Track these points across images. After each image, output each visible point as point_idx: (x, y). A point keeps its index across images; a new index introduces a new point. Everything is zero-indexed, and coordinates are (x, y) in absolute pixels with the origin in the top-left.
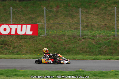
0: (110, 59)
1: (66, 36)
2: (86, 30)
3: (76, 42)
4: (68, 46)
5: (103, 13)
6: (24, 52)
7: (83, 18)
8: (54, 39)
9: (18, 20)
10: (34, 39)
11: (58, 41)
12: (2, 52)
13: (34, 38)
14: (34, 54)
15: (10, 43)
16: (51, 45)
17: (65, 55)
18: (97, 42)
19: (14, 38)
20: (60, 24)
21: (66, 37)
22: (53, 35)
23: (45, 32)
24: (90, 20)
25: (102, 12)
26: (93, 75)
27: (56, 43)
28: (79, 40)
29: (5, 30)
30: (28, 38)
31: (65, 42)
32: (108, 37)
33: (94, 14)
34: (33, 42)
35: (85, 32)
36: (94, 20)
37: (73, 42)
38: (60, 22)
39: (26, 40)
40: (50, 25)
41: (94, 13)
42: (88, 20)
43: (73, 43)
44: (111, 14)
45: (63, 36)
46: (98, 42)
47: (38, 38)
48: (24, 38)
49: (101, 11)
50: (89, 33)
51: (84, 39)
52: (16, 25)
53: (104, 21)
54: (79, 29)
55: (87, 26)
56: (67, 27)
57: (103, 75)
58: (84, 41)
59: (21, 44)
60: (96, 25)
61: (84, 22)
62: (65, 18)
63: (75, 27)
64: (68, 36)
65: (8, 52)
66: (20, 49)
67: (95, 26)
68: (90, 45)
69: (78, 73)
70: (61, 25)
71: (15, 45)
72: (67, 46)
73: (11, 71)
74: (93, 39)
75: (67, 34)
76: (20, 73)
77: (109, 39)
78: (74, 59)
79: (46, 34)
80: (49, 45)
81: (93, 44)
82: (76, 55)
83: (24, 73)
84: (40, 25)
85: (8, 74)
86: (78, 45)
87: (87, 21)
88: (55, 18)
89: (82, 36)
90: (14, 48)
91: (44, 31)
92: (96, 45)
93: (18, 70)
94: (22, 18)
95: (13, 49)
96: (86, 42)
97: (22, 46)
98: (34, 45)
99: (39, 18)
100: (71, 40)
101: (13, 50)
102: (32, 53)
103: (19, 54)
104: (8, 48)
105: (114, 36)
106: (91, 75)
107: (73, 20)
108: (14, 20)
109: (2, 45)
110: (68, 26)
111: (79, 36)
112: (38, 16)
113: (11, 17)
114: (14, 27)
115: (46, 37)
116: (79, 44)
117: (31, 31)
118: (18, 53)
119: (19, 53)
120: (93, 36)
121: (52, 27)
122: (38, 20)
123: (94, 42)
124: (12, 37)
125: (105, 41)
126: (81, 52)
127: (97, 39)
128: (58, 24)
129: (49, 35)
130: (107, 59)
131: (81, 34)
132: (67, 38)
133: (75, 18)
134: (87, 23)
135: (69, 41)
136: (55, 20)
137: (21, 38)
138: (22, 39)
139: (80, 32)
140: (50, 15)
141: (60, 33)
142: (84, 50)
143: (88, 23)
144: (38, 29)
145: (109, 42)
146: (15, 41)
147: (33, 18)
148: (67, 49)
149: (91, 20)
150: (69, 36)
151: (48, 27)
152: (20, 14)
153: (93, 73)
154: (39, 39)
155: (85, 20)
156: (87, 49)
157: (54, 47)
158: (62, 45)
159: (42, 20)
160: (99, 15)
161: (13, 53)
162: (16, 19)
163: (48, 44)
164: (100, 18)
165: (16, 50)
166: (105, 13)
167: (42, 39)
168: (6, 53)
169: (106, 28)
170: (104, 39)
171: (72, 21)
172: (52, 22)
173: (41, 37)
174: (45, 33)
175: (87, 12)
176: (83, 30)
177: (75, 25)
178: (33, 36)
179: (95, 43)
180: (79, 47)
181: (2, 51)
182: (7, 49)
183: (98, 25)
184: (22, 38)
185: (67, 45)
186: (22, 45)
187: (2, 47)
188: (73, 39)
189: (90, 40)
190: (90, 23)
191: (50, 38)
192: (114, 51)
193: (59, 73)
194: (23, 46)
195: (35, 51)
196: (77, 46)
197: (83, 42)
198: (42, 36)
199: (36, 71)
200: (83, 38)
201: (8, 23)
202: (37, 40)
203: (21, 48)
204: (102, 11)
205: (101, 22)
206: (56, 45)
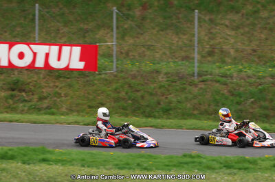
1: (162, 75)
2: (209, 62)
3: (185, 89)
4: (167, 98)
5: (249, 25)
6: (64, 110)
7: (203, 33)
8: (133, 81)
9: (52, 35)
10: (88, 79)
11: (143, 85)
12: (14, 108)
13: (88, 76)
14: (87, 113)
15: (33, 88)
16: (127, 93)
17: (159, 118)
18: (232, 90)
19: (41, 76)
20: (149, 48)
21: (162, 78)
22: (132, 71)
23: (115, 64)
24: (218, 40)
25: (248, 22)
26: (222, 165)
27: (138, 91)
28: (192, 84)
29: (21, 56)
30: (73, 76)
31: (160, 88)
32: (258, 80)
33: (227, 26)
34: (84, 86)
35: (207, 67)
36: (227, 39)
37: (178, 88)
38: (149, 43)
39: (69, 80)
40: (125, 48)
41: (227, 23)
42: (213, 39)
43: (177, 90)
44: (268, 26)
45: (155, 75)
46: (235, 89)
47: (98, 77)
48: (65, 77)
49: (244, 20)
50: (215, 69)
51: (203, 81)
52: (48, 47)
53: (251, 42)
54: (193, 58)
55: (211, 53)
56: (164, 53)
57: (246, 165)
58: (203, 86)
59: (57, 89)
60: (232, 52)
61: (205, 44)
62: (161, 33)
63: (183, 54)
64: (166, 74)
65: (26, 108)
66: (56, 100)
67: (229, 53)
68: (217, 97)
69: (189, 160)
70: (152, 48)
71: (43, 92)
72: (163, 98)
73: (34, 150)
74: (225, 84)
75: (164, 71)
76: (54, 157)
77: (260, 85)
78: (180, 127)
79: (115, 70)
80: (123, 94)
81: (223, 94)
82: (185, 119)
83: (64, 157)
84: (103, 47)
85: (26, 158)
86: (190, 96)
87: (212, 42)
88: (138, 34)
89: (200, 75)
90: (41, 99)
91: (112, 62)
92: (231, 98)
93: (51, 149)
94: (61, 31)
95: (38, 101)
96: (208, 90)
97: (60, 94)
98: (89, 93)
99: (101, 32)
100: (174, 84)
101: (39, 103)
102: (82, 112)
103: (53, 114)
104: (26, 98)
105: (273, 76)
106: (217, 166)
107: (180, 38)
108: (43, 34)
109: (13, 90)
110: (168, 53)
111: (193, 75)
112: (99, 27)
113: (37, 28)
114: (41, 50)
115: (115, 76)
116: (190, 93)
117: (81, 60)
118: (49, 111)
119: (53, 110)
120: (225, 76)
121: (131, 54)
122: (97, 36)
123: (226, 91)
124: (37, 73)
125: (253, 89)
126: (196, 112)
127: (233, 83)
128: (144, 46)
129: (122, 72)
131: (196, 70)
132: (165, 79)
133: (184, 34)
134: (211, 46)
135: (169, 85)
136: (137, 37)
137: (58, 77)
138: (61, 79)
139: (194, 67)
140: (126, 26)
141: (148, 67)
142: (203, 108)
143: (213, 47)
144: (99, 57)
145: (261, 91)
146: (43, 84)
147: (87, 31)
148: (163, 105)
149: (221, 40)
150: (169, 75)
151: (122, 53)
152: (58, 21)
153: (222, 161)
154: (99, 80)
155: (206, 38)
156: (209, 105)
157: (134, 99)
158: (151, 94)
159: (109, 35)
160: (239, 28)
161: (38, 110)
162: (48, 33)
163: (119, 93)
164: (242, 35)
165: (45, 103)
166: (254, 25)
167: (106, 80)
168: (23, 111)
169: (256, 59)
170: (251, 84)
171: (178, 41)
172: (131, 41)
173: (103, 76)
174: (114, 67)
175: (211, 21)
176: (200, 62)
177: (184, 49)
178: (87, 72)
179: (230, 92)
180: (191, 100)
181: (14, 106)
182: (26, 101)
183: (237, 51)
184: (61, 77)
185: (163, 96)
186: (60, 91)
187: (12, 97)
188: (178, 83)
189: (217, 85)
190: (217, 47)
191: (124, 78)
192: (271, 113)
193: (143, 160)
194: (62, 95)
195: (90, 107)
196: (186, 98)
197: (201, 88)
198: (106, 74)
199: (92, 154)
200: (201, 79)
201: (28, 42)
202: (96, 82)
203: (58, 100)
204: (248, 19)
205: (244, 44)
206: (139, 94)
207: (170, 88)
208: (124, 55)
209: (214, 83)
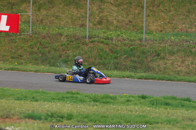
0: (128, 78)
1: (63, 37)
2: (98, 28)
3: (79, 47)
5: (127, 3)
7: (95, 8)
8: (43, 41)
10: (11, 38)
11: (49, 43)
13: (11, 36)
14: (9, 62)
16: (38, 49)
18: (112, 48)
20: (57, 17)
21: (63, 39)
22: (42, 33)
23: (31, 28)
24: (106, 13)
27: (46, 48)
28: (84, 44)
30: (2, 35)
31: (62, 46)
32: (130, 42)
33: (112, 4)
34: (9, 43)
35: (95, 32)
36: (112, 13)
37: (74, 46)
38: (57, 14)
40: (41, 17)
41: (112, 1)
42: (102, 12)
43: (74, 48)
45: (59, 37)
46: (114, 48)
47: (19, 37)
50: (101, 33)
51: (92, 42)
54: (86, 26)
55: (100, 23)
56: (67, 22)
58: (92, 45)
60: (115, 22)
61: (96, 16)
62: (65, 7)
63: (81, 22)
64: (67, 36)
68: (101, 53)
70: (59, 18)
72: (64, 53)
74: (107, 44)
75: (65, 34)
77: (132, 46)
79: (31, 32)
80: (35, 49)
81: (105, 52)
84: (25, 16)
86: (82, 52)
87: (101, 15)
89: (90, 38)
91: (29, 26)
92: (111, 54)
96: (95, 48)
98: (12, 48)
99: (24, 6)
100: (72, 43)
105: (141, 40)
107: (79, 11)
110: (70, 21)
111: (85, 37)
112: (23, 2)
115: (31, 37)
116: (83, 50)
117: (7, 25)
120: (108, 39)
121: (44, 21)
122: (21, 8)
123: (107, 49)
125: (126, 48)
127: (112, 44)
128: (53, 16)
129: (36, 34)
130: (124, 77)
131: (87, 34)
132: (65, 40)
133: (82, 9)
134: (100, 17)
135: (68, 44)
136: (49, 10)
139: (86, 32)
140: (41, 2)
141: (54, 31)
142: (91, 60)
144: (20, 23)
145: (132, 50)
147: (14, 4)
148: (63, 58)
150: (69, 37)
151: (37, 21)
154: (19, 39)
155: (97, 12)
156: (96, 59)
157: (43, 53)
158: (55, 50)
159: (29, 8)
160: (120, 6)
163: (33, 48)
164: (122, 10)
166: (130, 3)
167: (25, 39)
170: (125, 45)
171: (77, 14)
172: (45, 13)
173: (22, 36)
174: (31, 30)
177: (82, 19)
179: (110, 50)
180: (83, 55)
183: (118, 21)
185: (64, 51)
188: (74, 43)
189: (101, 45)
190: (105, 18)
191: (37, 38)
192: (138, 65)
195: (12, 58)
197: (90, 47)
198: (24, 35)
199: (3, 89)
200: (90, 40)
202: (17, 40)
205: (123, 16)
206: (47, 50)
207: (69, 46)
208: (39, 22)
209: (100, 43)
